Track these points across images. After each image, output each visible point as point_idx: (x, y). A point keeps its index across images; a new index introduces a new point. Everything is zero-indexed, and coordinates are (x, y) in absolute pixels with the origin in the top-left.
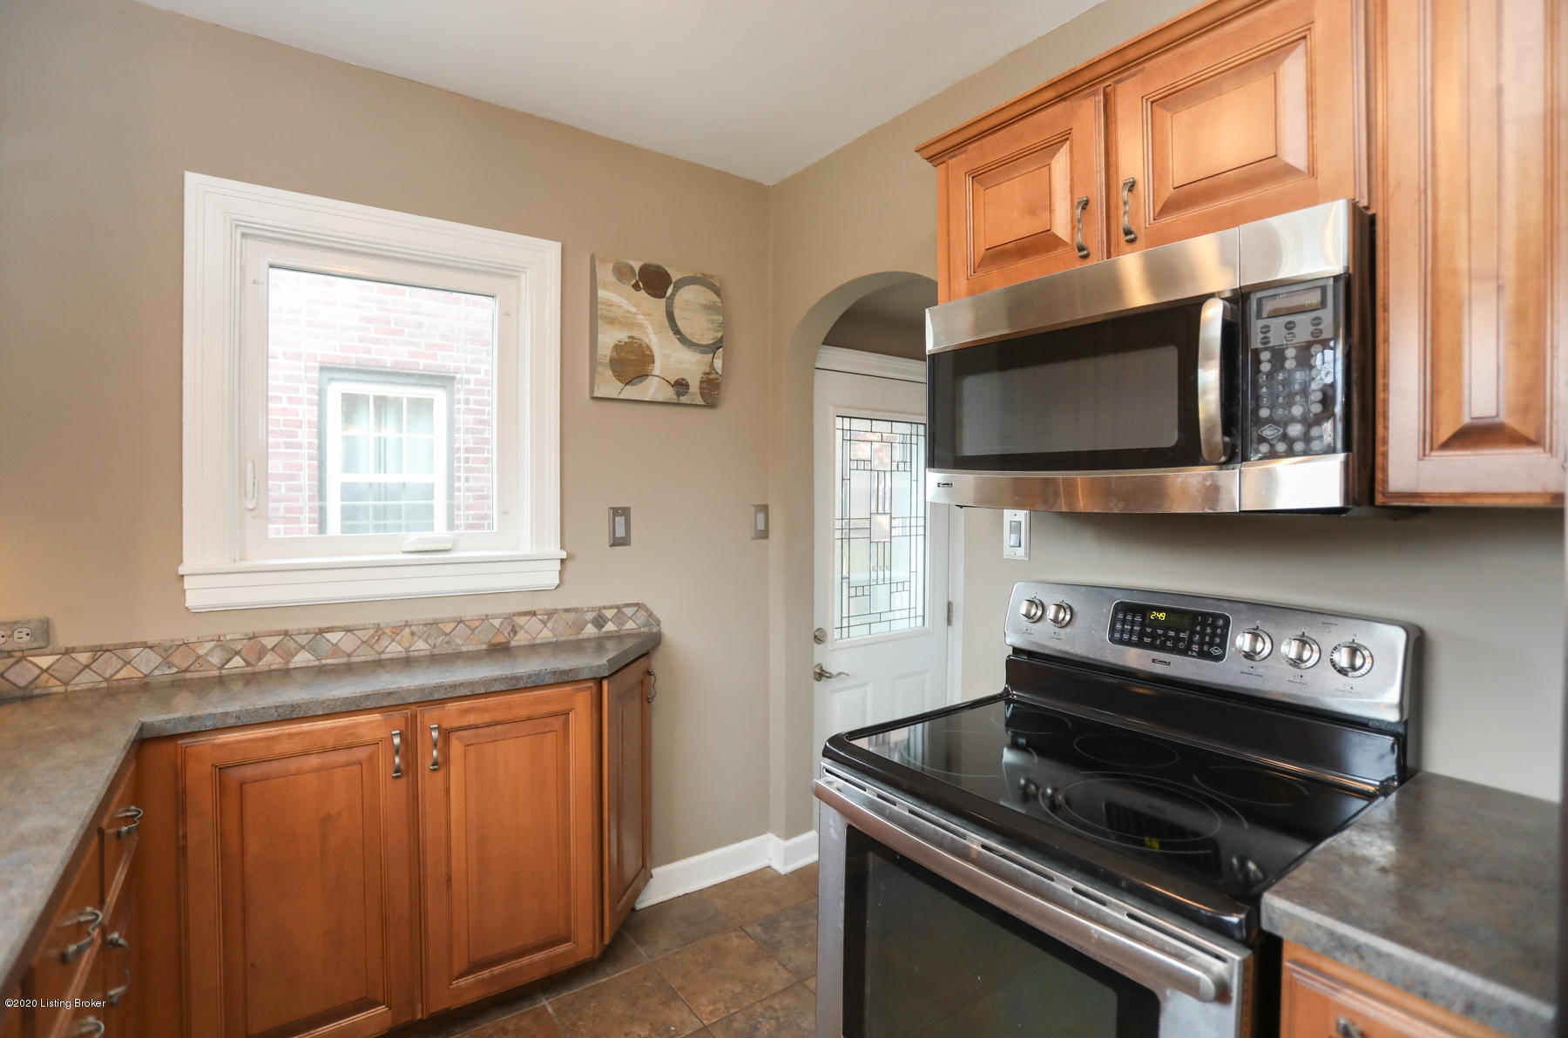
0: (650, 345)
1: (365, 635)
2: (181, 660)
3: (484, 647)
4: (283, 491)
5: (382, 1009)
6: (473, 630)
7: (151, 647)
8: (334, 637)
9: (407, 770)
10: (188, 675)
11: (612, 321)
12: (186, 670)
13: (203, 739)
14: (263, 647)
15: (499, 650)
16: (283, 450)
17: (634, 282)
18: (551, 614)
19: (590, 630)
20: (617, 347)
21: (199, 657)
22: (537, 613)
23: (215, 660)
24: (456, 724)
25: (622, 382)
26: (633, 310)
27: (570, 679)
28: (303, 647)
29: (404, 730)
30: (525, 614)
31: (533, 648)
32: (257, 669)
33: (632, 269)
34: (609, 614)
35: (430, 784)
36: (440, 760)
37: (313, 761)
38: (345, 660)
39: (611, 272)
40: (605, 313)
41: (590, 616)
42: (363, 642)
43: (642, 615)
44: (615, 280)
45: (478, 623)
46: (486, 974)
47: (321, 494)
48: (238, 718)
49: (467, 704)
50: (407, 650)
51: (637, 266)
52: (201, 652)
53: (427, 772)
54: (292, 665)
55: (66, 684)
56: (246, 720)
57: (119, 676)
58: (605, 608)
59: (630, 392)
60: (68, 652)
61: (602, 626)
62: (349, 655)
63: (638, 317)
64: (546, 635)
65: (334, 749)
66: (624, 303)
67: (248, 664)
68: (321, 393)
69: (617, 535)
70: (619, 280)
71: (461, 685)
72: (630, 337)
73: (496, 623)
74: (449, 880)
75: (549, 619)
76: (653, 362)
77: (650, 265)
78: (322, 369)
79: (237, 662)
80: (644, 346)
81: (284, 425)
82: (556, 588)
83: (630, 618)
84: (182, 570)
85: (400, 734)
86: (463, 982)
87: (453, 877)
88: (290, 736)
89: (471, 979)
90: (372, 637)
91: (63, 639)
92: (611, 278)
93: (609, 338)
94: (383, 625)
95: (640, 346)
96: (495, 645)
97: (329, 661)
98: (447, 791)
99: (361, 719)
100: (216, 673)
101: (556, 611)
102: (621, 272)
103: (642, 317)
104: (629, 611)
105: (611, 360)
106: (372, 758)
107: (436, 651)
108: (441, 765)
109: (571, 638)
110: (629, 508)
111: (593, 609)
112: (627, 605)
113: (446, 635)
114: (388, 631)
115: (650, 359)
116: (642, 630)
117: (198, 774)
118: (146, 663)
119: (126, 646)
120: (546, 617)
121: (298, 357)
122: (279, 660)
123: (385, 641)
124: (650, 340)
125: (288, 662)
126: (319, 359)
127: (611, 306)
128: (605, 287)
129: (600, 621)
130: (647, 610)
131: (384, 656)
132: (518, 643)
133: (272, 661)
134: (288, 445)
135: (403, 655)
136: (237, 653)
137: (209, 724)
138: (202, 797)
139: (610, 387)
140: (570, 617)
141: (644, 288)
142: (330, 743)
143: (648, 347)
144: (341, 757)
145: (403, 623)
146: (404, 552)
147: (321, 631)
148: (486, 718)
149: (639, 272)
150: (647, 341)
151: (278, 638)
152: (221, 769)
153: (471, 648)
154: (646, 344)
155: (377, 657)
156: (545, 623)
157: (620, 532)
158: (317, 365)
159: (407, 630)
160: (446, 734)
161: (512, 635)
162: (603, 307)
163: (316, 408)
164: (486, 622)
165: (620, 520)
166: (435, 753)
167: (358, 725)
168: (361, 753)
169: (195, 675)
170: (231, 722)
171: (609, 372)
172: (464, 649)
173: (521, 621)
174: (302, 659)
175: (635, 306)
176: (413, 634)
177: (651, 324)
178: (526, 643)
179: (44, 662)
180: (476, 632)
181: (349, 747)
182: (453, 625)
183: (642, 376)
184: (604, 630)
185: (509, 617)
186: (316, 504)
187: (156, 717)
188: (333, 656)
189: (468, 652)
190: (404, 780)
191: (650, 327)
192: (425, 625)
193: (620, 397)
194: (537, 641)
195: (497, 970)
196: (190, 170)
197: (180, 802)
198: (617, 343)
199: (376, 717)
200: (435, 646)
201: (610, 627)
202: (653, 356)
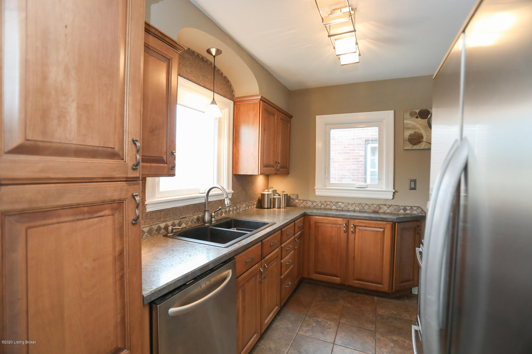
0: (421, 133)
1: (346, 204)
2: (315, 204)
3: (372, 211)
4: (356, 173)
5: (339, 279)
6: (369, 207)
7: (310, 201)
8: (340, 204)
9: (347, 231)
10: (316, 207)
11: (408, 128)
12: (315, 206)
13: (313, 216)
14: (327, 204)
15: (375, 212)
16: (356, 163)
17: (416, 116)
18: (390, 206)
19: (402, 212)
20: (410, 135)
21: (317, 204)
22: (386, 205)
23: (320, 205)
24: (357, 225)
25: (413, 145)
26: (415, 124)
27: (385, 220)
28: (334, 205)
29: (346, 223)
30: (383, 205)
31: (384, 213)
32: (326, 208)
33: (416, 112)
34: (408, 208)
35: (351, 236)
36: (353, 231)
37: (330, 225)
38: (342, 209)
39: (409, 115)
40: (406, 127)
41: (402, 208)
42: (345, 206)
43: (419, 210)
44: (410, 117)
45: (371, 205)
46: (361, 282)
47: (365, 174)
48: (318, 214)
49: (360, 221)
50: (354, 209)
51: (417, 111)
52: (318, 203)
53: (351, 234)
54: (332, 208)
55: (299, 205)
56: (320, 215)
57: (306, 205)
58: (407, 206)
59: (415, 147)
60: (300, 200)
61: (406, 211)
62: (343, 208)
63: (417, 126)
64: (388, 211)
65: (333, 224)
66: (413, 123)
67: (325, 207)
68: (366, 148)
69: (411, 187)
70: (411, 116)
71: (359, 216)
72: (414, 132)
73: (375, 206)
74: (354, 258)
75: (390, 207)
76: (423, 138)
77: (422, 110)
78: (365, 141)
79: (323, 206)
80: (419, 133)
81: (357, 156)
82: (392, 199)
83: (415, 210)
84: (315, 188)
85: (346, 224)
86: (356, 281)
87: (355, 258)
88: (326, 219)
89: (357, 282)
90: (347, 205)
91: (300, 198)
92: (408, 116)
93: (407, 134)
94: (349, 203)
95: (418, 134)
96: (375, 211)
97: (339, 209)
98: (355, 238)
99: (338, 219)
100: (320, 207)
101: (392, 205)
102: (412, 114)
103: (419, 126)
104: (415, 208)
105: (408, 139)
106: (340, 227)
107: (361, 210)
108: (354, 232)
109: (396, 213)
110: (416, 180)
111: (403, 206)
112: (414, 207)
113: (363, 207)
114: (350, 204)
115: (422, 137)
116: (419, 214)
117: (312, 222)
118: (310, 204)
119: (307, 200)
120: (389, 206)
121: (360, 138)
122: (330, 207)
123: (350, 206)
124: (421, 132)
125: (331, 208)
126: (365, 138)
127: (408, 124)
128: (407, 119)
129: (405, 209)
130: (421, 208)
131: (349, 209)
132: (381, 212)
133: (328, 207)
134: (357, 162)
135: (354, 210)
136: (323, 204)
137: (314, 214)
138: (313, 227)
139: (409, 146)
140: (396, 207)
141: (420, 117)
142: (333, 222)
143: (421, 134)
144: (334, 226)
145: (353, 203)
146: (356, 188)
147: (337, 202)
148: (364, 225)
149: (418, 113)
150: (420, 132)
151: (330, 203)
152: (316, 223)
153: (369, 211)
154: (420, 133)
155: (348, 209)
156: (388, 208)
157: (413, 186)
158: (365, 140)
159: (354, 205)
160: (355, 226)
161: (379, 209)
162: (405, 125)
163: (364, 151)
164: (373, 205)
165: (413, 183)
166: (352, 230)
167: (337, 220)
168: (338, 226)
169: (317, 207)
170: (317, 215)
171: (408, 142)
172: (367, 211)
173: (382, 206)
174: (334, 207)
175: (416, 123)
176: (356, 206)
177: (422, 127)
178: (383, 212)
179: (297, 201)
180: (370, 207)
181: (336, 224)
182: (365, 205)
183: (419, 142)
184: (406, 212)
185: (379, 205)
186: (364, 177)
187: (308, 212)
188: (340, 208)
189: (368, 212)
190: (346, 234)
191: (421, 128)
192: (358, 204)
193: (412, 149)
194: (386, 212)
195: (363, 283)
196: (318, 115)
197: (310, 227)
198: (410, 134)
199: (341, 219)
200: (360, 209)
201: (408, 212)
202: (423, 136)
